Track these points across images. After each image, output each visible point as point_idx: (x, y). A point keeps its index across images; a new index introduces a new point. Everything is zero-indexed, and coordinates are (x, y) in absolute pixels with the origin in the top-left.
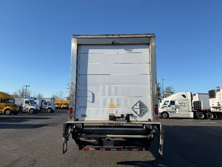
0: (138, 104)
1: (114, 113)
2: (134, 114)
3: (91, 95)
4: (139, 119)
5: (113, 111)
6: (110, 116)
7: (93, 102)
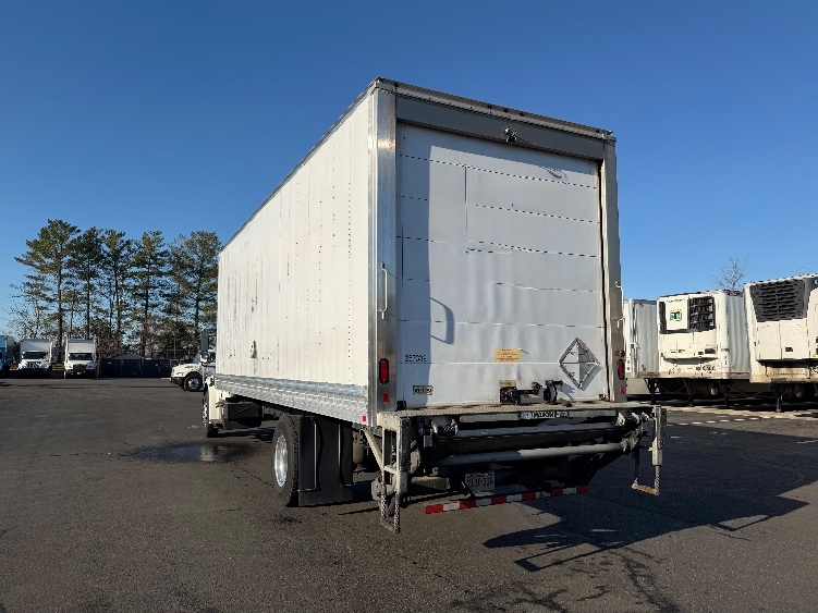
0: (575, 349)
1: (513, 377)
2: (567, 381)
3: (443, 316)
4: (579, 396)
5: (508, 372)
6: (503, 390)
7: (450, 339)
